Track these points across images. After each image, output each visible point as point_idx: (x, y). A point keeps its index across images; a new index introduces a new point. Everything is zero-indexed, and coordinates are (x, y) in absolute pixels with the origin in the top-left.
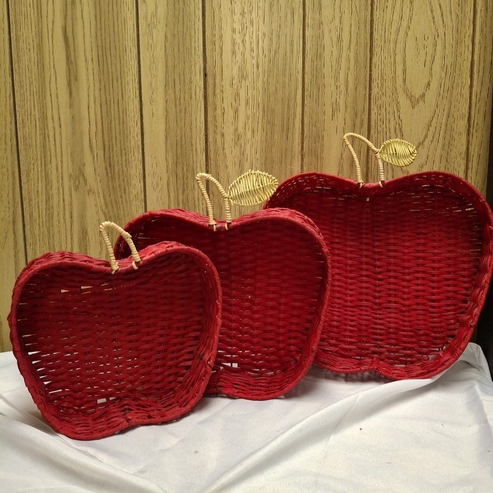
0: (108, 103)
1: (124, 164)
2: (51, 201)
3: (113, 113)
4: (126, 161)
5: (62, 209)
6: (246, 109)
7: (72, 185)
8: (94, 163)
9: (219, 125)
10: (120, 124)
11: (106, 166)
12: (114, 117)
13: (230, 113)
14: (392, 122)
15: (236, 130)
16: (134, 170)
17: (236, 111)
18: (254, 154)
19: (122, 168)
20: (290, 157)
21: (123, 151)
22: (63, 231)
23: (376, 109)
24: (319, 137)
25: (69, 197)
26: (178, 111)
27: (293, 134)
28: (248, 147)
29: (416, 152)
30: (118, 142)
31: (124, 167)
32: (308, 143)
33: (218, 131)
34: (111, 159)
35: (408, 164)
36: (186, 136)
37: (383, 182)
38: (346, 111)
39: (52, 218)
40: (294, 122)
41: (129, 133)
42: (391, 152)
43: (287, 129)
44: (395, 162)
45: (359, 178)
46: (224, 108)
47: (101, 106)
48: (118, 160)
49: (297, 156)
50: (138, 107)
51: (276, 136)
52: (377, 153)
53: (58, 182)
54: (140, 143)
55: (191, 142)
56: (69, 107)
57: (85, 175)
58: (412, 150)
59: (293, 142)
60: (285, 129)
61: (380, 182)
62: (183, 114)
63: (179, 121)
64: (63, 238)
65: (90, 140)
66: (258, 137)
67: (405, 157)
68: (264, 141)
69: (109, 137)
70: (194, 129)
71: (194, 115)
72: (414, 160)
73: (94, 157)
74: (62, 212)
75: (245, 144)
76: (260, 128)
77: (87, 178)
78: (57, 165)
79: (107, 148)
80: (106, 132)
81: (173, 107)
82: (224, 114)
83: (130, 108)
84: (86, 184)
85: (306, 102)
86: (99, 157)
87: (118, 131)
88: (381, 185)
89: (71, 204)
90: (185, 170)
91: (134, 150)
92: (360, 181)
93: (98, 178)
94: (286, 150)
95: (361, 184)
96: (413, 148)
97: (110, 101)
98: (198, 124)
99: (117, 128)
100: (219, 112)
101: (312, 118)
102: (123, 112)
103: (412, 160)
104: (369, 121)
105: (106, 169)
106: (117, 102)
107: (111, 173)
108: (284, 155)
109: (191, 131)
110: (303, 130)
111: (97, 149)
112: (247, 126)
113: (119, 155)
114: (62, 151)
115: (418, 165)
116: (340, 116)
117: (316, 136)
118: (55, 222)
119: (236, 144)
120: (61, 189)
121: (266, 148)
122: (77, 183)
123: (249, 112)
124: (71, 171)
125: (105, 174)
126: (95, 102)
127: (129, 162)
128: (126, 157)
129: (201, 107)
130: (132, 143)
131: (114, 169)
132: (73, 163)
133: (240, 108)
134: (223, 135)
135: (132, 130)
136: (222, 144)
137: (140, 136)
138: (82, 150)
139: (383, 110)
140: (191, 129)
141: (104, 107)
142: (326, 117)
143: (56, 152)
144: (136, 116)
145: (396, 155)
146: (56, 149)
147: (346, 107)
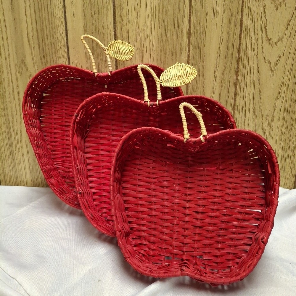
0: (40, 7)
1: (54, 55)
2: (3, 84)
3: (44, 15)
4: (55, 53)
5: (12, 90)
6: (146, 11)
7: (17, 71)
8: (32, 55)
9: (125, 24)
10: (49, 24)
11: (41, 57)
12: (45, 18)
13: (133, 13)
14: (260, 22)
15: (138, 27)
16: (62, 60)
17: (138, 12)
18: (152, 47)
19: (53, 58)
20: (179, 49)
21: (53, 45)
22: (13, 105)
23: (247, 11)
24: (202, 33)
25: (16, 80)
26: (93, 12)
27: (182, 30)
28: (148, 40)
29: (134, 51)
30: (49, 38)
31: (54, 57)
32: (193, 37)
33: (124, 28)
34: (44, 51)
35: (129, 59)
36: (100, 33)
37: (111, 72)
38: (224, 12)
39: (5, 95)
40: (183, 21)
41: (56, 31)
42: (116, 50)
43: (177, 27)
44: (119, 57)
45: (94, 69)
46: (128, 9)
47: (35, 10)
48: (49, 52)
49: (184, 48)
50: (62, 10)
51: (169, 32)
52: (105, 50)
53: (7, 69)
54: (65, 38)
55: (104, 37)
56: (11, 12)
57: (26, 63)
58: (131, 49)
59: (182, 37)
60: (176, 27)
61: (109, 72)
62: (97, 15)
63: (94, 21)
64: (14, 110)
65: (28, 37)
66: (155, 34)
67: (126, 54)
68: (160, 36)
69: (42, 34)
70: (106, 27)
71: (105, 16)
72: (133, 56)
73: (31, 50)
74: (12, 92)
75: (145, 39)
76: (156, 26)
77: (27, 66)
78: (5, 57)
79: (41, 43)
80: (39, 31)
81: (89, 9)
82: (128, 14)
83: (57, 11)
84: (27, 71)
85: (193, 4)
86: (35, 50)
87: (48, 29)
88: (110, 74)
89: (18, 86)
90: (100, 60)
91: (60, 44)
92: (95, 71)
93: (36, 66)
94: (177, 43)
95: (96, 74)
96: (132, 48)
97: (41, 6)
98: (109, 23)
99: (47, 27)
100: (124, 13)
101: (197, 18)
102: (51, 15)
103: (131, 57)
104: (242, 21)
105: (41, 59)
106: (46, 7)
107: (45, 62)
108: (175, 48)
109: (103, 29)
110: (190, 27)
111: (33, 43)
112: (147, 24)
113: (50, 48)
114: (8, 46)
115: (278, 56)
116: (219, 16)
117: (200, 32)
118: (8, 99)
119: (138, 38)
120: (10, 75)
121: (161, 41)
122: (21, 70)
123: (148, 13)
124: (16, 61)
125: (40, 63)
126: (30, 7)
127: (57, 53)
128: (55, 50)
129: (110, 9)
130: (60, 38)
131: (47, 58)
132: (17, 54)
133: (141, 10)
134: (128, 31)
135: (59, 28)
136: (127, 39)
137: (64, 33)
138: (23, 45)
139: (253, 12)
140: (103, 27)
141: (37, 11)
142: (208, 17)
143: (4, 46)
144: (61, 17)
145: (119, 52)
146: (4, 44)
147: (224, 9)
